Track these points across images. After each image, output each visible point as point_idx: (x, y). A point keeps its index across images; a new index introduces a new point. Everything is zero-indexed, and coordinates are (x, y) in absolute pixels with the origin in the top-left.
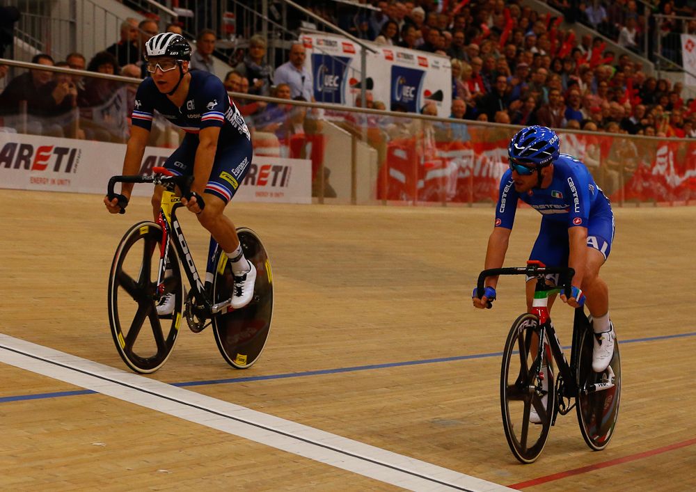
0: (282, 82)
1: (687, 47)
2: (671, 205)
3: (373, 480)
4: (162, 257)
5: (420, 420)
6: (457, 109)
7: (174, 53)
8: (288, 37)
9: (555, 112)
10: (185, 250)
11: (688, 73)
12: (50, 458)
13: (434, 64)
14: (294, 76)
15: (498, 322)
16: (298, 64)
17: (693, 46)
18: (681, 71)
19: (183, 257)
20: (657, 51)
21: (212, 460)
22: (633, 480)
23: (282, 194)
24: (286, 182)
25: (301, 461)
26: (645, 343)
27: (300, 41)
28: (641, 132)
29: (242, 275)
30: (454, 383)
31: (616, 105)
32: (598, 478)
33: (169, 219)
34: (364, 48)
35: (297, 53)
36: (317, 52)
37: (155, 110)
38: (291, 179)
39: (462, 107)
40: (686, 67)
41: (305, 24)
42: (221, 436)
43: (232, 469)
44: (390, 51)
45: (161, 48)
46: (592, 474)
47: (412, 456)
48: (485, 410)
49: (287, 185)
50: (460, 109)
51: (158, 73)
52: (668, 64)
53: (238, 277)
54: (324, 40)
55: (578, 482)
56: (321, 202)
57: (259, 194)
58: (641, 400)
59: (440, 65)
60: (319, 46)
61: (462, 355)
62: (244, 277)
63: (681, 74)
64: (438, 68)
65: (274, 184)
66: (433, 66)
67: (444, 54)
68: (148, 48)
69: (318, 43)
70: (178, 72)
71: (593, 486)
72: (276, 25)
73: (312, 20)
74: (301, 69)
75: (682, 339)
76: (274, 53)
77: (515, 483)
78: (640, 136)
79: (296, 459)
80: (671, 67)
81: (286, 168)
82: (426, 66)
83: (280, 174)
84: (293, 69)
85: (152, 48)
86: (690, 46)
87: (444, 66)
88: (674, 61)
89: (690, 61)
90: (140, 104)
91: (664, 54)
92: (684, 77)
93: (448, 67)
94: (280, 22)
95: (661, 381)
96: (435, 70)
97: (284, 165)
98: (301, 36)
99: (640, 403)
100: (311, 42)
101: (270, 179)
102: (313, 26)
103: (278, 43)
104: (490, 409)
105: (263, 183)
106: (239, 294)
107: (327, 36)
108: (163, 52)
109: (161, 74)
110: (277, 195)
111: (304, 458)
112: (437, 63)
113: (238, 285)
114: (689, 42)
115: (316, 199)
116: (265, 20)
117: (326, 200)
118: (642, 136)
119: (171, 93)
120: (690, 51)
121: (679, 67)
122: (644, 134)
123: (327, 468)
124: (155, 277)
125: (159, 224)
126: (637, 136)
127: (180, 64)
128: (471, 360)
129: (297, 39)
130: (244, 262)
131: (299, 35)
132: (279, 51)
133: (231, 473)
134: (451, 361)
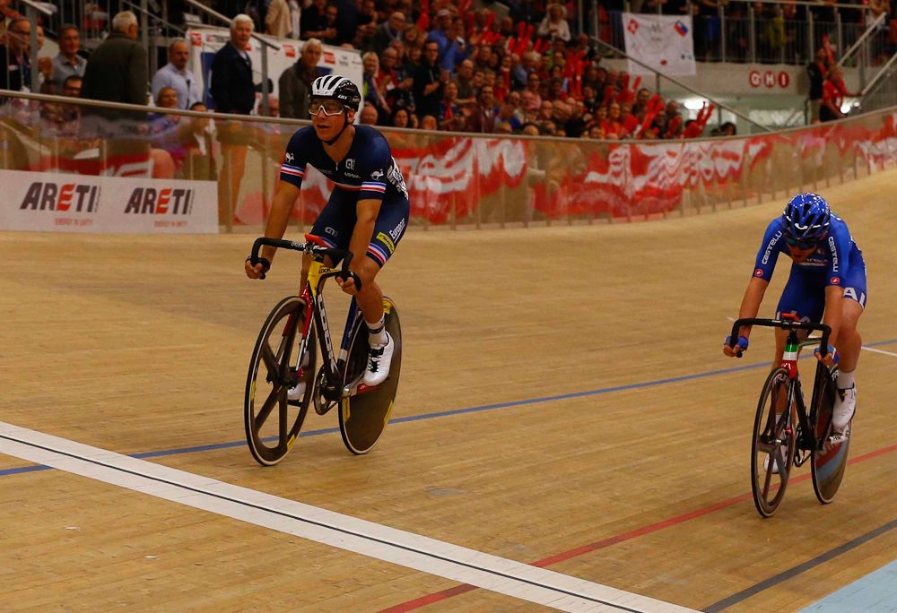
0: (164, 86)
1: (629, 28)
2: (629, 221)
3: (381, 562)
4: (304, 338)
5: (413, 489)
6: (367, 117)
7: (343, 97)
8: (174, 33)
9: (487, 113)
10: (325, 327)
11: (632, 59)
12: (24, 545)
13: (343, 60)
14: (178, 81)
15: (466, 370)
16: (180, 66)
17: (637, 26)
18: (624, 57)
19: (321, 333)
20: (594, 35)
21: (201, 544)
22: (665, 553)
23: (185, 223)
24: (189, 208)
25: (296, 541)
26: (636, 390)
27: (188, 37)
28: (586, 133)
29: (379, 348)
30: (439, 445)
31: (559, 104)
32: (627, 552)
33: (314, 292)
34: (265, 44)
35: (180, 53)
36: (208, 50)
37: (308, 164)
38: (194, 206)
39: (373, 115)
40: (630, 52)
41: (188, 17)
42: (200, 514)
43: (225, 553)
44: (291, 46)
45: (329, 89)
46: (618, 548)
47: (416, 532)
48: (481, 475)
49: (190, 213)
50: (371, 117)
51: (321, 115)
52: (609, 49)
53: (374, 350)
54: (215, 36)
55: (605, 556)
56: (229, 231)
57: (159, 224)
58: (650, 459)
59: (349, 61)
60: (210, 43)
61: (437, 411)
62: (381, 352)
63: (624, 61)
64: (346, 64)
65: (175, 211)
66: (341, 63)
67: (350, 47)
68: (315, 86)
69: (208, 40)
70: (343, 120)
71: (624, 561)
72: (158, 19)
73: (196, 11)
74: (184, 72)
75: (678, 384)
76: (156, 52)
77: (536, 560)
78: (585, 138)
79: (292, 539)
80: (610, 53)
81: (189, 191)
82: (333, 62)
83: (182, 199)
84: (175, 72)
85: (318, 87)
86: (633, 27)
87: (353, 62)
88: (614, 45)
89: (634, 46)
90: (293, 158)
91: (602, 37)
92: (627, 65)
93: (358, 64)
94: (160, 15)
95: (666, 435)
96: (344, 67)
97: (186, 189)
98: (189, 33)
99: (649, 462)
100: (200, 39)
101: (171, 205)
102: (197, 19)
103: (160, 41)
104: (486, 474)
105: (163, 211)
106: (374, 370)
107: (217, 30)
108: (331, 92)
109: (324, 117)
110: (180, 224)
111: (299, 538)
112: (345, 58)
113: (374, 359)
114: (632, 22)
115: (224, 227)
116: (144, 14)
117: (235, 228)
118: (588, 139)
119: (330, 143)
120: (633, 32)
121: (621, 52)
122: (590, 135)
123: (327, 549)
124: (294, 362)
125: (302, 298)
126: (582, 139)
127: (346, 111)
128: (449, 416)
129: (183, 36)
130: (384, 335)
131: (185, 30)
132: (162, 51)
133: (226, 558)
134: (427, 419)
